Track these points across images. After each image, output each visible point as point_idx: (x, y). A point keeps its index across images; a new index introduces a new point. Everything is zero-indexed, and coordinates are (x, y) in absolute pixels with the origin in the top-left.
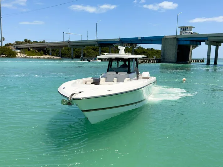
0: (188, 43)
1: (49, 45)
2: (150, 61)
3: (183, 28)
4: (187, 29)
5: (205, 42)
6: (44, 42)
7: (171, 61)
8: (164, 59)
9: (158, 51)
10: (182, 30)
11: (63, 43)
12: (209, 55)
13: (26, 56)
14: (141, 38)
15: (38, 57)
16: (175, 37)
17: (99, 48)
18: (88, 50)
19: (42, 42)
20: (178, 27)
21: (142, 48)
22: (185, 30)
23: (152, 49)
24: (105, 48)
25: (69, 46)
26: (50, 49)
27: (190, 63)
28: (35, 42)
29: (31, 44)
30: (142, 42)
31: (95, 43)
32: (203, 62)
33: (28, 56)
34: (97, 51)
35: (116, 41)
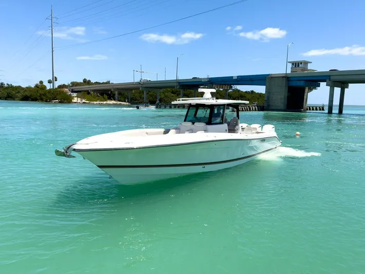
0: (301, 84)
1: (114, 87)
2: (250, 108)
3: (296, 64)
4: (300, 65)
5: (326, 83)
6: (108, 82)
7: (279, 108)
8: (269, 105)
9: (260, 95)
10: (294, 66)
11: (133, 84)
12: (331, 100)
13: (85, 101)
14: (238, 76)
15: (101, 102)
16: (284, 75)
17: (180, 91)
18: (166, 94)
19: (106, 83)
20: (289, 62)
21: (239, 91)
22: (298, 66)
23: (252, 92)
24: (188, 91)
25: (141, 89)
26: (116, 93)
27: (305, 111)
28: (97, 82)
29: (90, 86)
30: (239, 83)
31: (175, 84)
32: (323, 110)
33: (87, 102)
35: (203, 81)
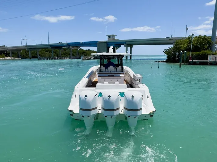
1: (8, 49)
2: (91, 58)
3: (110, 36)
4: (112, 37)
5: (124, 45)
6: (4, 46)
11: (21, 47)
14: (83, 42)
15: (1, 58)
16: (105, 42)
17: (51, 50)
18: (42, 52)
19: (2, 47)
20: (107, 35)
23: (89, 50)
25: (27, 49)
26: (10, 52)
30: (84, 45)
31: (48, 46)
34: (49, 52)
35: (64, 44)
